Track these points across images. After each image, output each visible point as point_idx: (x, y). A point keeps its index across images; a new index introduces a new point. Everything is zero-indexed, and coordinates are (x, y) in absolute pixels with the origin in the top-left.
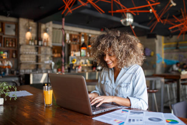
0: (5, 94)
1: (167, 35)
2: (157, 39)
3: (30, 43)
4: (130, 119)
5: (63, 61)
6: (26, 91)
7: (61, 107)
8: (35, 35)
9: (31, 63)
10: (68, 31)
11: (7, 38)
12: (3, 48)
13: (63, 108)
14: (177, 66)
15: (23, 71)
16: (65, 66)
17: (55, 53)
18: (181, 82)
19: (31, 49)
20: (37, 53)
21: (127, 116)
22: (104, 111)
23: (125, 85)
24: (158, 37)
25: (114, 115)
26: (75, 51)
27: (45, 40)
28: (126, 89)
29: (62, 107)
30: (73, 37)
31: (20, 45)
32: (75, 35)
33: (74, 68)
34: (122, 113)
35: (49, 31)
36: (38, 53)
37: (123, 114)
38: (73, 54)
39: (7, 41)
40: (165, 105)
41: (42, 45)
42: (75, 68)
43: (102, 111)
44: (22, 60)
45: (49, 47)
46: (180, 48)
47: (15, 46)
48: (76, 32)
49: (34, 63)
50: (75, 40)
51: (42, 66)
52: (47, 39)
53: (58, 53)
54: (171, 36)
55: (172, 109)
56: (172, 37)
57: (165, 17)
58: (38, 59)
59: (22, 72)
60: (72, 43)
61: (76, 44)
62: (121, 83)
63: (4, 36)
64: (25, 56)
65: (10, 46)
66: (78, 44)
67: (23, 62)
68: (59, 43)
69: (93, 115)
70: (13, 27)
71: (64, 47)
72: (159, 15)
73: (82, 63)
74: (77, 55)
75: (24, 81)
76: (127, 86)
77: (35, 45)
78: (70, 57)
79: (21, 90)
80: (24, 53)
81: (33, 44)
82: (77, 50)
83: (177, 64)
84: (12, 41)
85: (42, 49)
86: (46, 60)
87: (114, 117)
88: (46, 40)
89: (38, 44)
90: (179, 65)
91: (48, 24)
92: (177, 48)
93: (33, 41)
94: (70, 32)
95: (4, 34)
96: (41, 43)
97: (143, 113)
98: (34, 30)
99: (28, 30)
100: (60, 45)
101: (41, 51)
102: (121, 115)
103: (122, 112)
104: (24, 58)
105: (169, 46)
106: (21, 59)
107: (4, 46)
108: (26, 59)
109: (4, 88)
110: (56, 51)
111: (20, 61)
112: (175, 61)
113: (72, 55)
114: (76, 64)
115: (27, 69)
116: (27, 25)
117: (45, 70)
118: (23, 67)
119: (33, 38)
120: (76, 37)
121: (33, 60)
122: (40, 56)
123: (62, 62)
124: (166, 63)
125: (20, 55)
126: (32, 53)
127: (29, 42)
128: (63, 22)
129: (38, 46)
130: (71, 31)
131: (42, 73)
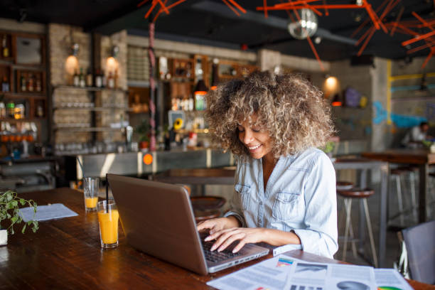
0: (10, 219)
1: (400, 56)
2: (374, 67)
3: (76, 81)
4: (295, 284)
5: (153, 123)
6: (62, 206)
7: (139, 251)
8: (86, 63)
9: (80, 128)
10: (164, 51)
11: (22, 71)
12: (14, 95)
13: (142, 254)
14: (422, 131)
15: (62, 147)
16: (157, 135)
17: (136, 104)
18: (428, 170)
19: (77, 95)
20: (92, 105)
21: (287, 277)
22: (236, 262)
23: (288, 196)
24: (377, 61)
25: (258, 272)
26: (181, 98)
27: (110, 73)
28: (290, 207)
29: (142, 252)
30: (177, 65)
31: (53, 88)
32: (180, 61)
33: (178, 138)
34: (278, 269)
35: (119, 52)
36: (95, 106)
37: (280, 272)
38: (176, 104)
39: (22, 78)
40: (390, 223)
41: (103, 87)
42: (181, 140)
43: (231, 264)
44: (59, 122)
45: (120, 89)
46: (430, 87)
47: (42, 90)
48: (183, 53)
49: (86, 127)
50: (181, 72)
51: (105, 134)
52: (116, 71)
53: (142, 102)
54: (408, 59)
55: (403, 239)
56: (411, 61)
57: (393, 14)
58: (94, 118)
59: (60, 150)
60: (174, 79)
61: (183, 81)
62: (279, 192)
63: (14, 67)
64: (66, 112)
65: (31, 88)
66: (187, 80)
67: (60, 126)
68: (143, 79)
69: (209, 274)
70: (36, 43)
71: (156, 91)
72: (379, 15)
73: (199, 126)
74: (186, 108)
75: (63, 172)
76: (291, 200)
77: (87, 86)
78: (170, 113)
79: (52, 203)
80: (63, 105)
81: (83, 83)
82: (185, 96)
83: (422, 125)
84: (34, 77)
85: (105, 95)
86: (114, 122)
87: (258, 281)
88: (113, 74)
89: (94, 84)
90: (426, 127)
91: (116, 36)
92: (423, 88)
93: (82, 78)
94: (168, 54)
95: (14, 62)
96: (102, 81)
97: (325, 267)
98: (85, 52)
99: (71, 52)
100: (146, 84)
101: (101, 100)
102: (275, 275)
103: (279, 265)
104: (64, 116)
105: (405, 84)
106: (57, 119)
107: (16, 91)
108: (68, 119)
109: (8, 206)
110: (137, 98)
111: (54, 124)
112: (418, 119)
113: (174, 108)
114: (184, 128)
115: (71, 143)
116: (68, 40)
117: (111, 143)
118: (60, 138)
119: (81, 69)
120: (183, 65)
121: (83, 122)
122: (100, 112)
123: (150, 127)
124: (395, 123)
125: (55, 109)
126: (81, 105)
127: (73, 80)
128: (152, 33)
129: (93, 89)
130: (171, 51)
131: (104, 153)
